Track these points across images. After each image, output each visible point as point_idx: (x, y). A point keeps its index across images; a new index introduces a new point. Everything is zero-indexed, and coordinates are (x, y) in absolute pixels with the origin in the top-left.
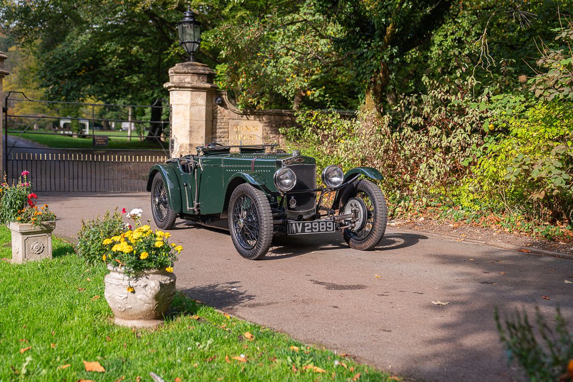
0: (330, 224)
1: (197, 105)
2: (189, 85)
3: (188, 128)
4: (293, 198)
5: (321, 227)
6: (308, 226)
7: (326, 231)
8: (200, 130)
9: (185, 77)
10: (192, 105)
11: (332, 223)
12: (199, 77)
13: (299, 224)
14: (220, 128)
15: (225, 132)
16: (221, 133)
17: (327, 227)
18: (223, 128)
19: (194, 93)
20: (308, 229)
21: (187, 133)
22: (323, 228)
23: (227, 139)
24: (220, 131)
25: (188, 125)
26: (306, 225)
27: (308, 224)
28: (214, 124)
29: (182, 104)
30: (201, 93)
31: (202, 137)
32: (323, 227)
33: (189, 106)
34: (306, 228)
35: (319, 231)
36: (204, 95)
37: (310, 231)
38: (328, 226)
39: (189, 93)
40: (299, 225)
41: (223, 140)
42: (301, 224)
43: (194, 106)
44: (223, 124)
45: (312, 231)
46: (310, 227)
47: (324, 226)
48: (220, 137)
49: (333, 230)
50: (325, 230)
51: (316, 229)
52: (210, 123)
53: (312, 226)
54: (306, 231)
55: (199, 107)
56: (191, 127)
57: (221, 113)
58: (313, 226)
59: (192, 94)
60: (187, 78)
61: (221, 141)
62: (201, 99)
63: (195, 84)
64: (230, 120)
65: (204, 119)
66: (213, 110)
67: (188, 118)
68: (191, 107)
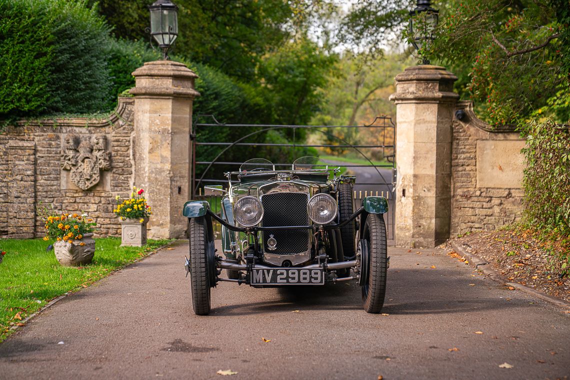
0: (316, 273)
1: (425, 122)
2: (411, 96)
3: (412, 154)
4: (272, 236)
5: (302, 276)
6: (282, 274)
7: (310, 282)
8: (429, 155)
9: (409, 85)
10: (418, 122)
11: (319, 272)
12: (428, 84)
13: (268, 271)
14: (463, 153)
15: (470, 158)
16: (464, 159)
17: (311, 277)
18: (467, 152)
19: (421, 105)
20: (281, 279)
21: (411, 160)
22: (305, 279)
23: (474, 168)
24: (463, 156)
25: (412, 149)
26: (278, 272)
27: (282, 271)
28: (455, 146)
29: (405, 122)
30: (431, 105)
31: (431, 166)
32: (305, 276)
33: (413, 124)
34: (279, 277)
35: (299, 281)
36: (434, 107)
37: (285, 281)
38: (313, 275)
39: (413, 107)
40: (268, 273)
41: (468, 168)
42: (271, 272)
43: (419, 124)
44: (467, 147)
45: (288, 282)
46: (285, 276)
47: (308, 276)
48: (462, 165)
49: (321, 282)
50: (308, 280)
51: (294, 278)
52: (447, 146)
53: (288, 274)
54: (279, 280)
55: (426, 124)
56: (415, 152)
57: (464, 131)
58: (290, 275)
59: (417, 108)
60: (411, 87)
61: (465, 170)
62: (431, 113)
63: (420, 94)
64: (478, 141)
65: (435, 140)
66: (452, 129)
67: (412, 140)
68: (415, 125)
